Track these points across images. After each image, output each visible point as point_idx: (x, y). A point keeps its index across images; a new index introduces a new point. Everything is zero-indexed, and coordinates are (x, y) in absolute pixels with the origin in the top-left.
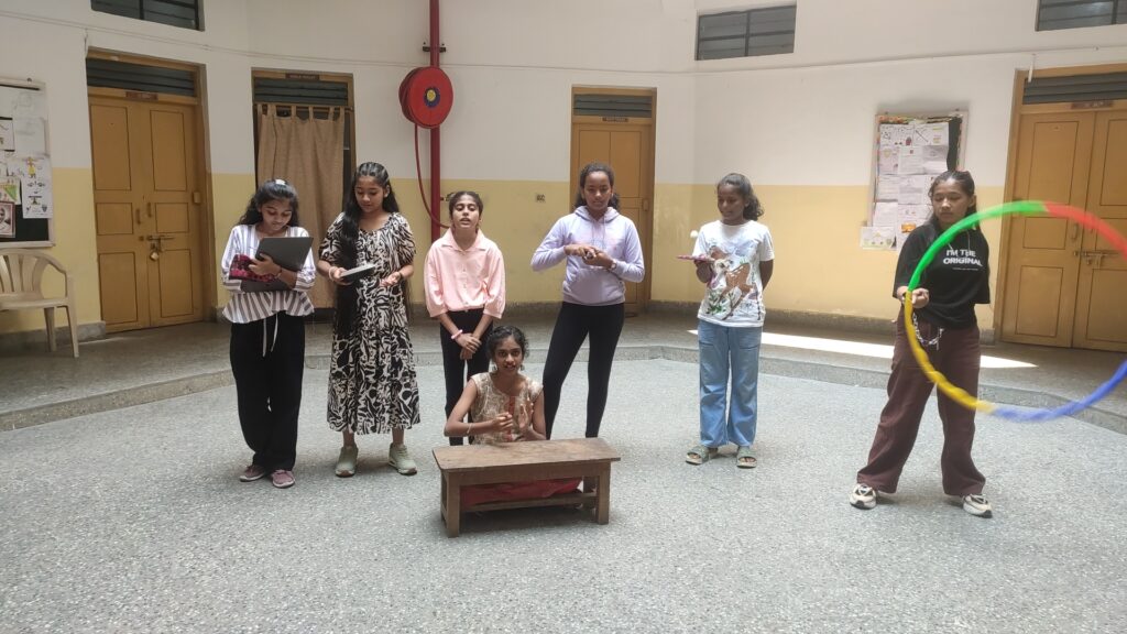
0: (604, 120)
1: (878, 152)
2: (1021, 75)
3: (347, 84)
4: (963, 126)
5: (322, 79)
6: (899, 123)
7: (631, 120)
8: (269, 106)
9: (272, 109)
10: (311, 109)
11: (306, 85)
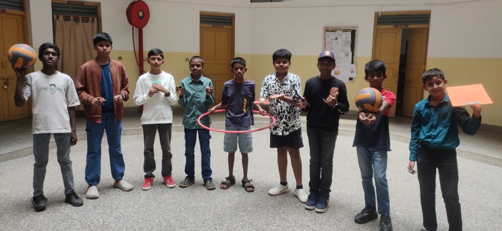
0: (213, 26)
1: (325, 43)
2: (377, 14)
3: (97, 7)
4: (356, 33)
5: (85, 4)
6: (332, 31)
7: (225, 26)
8: (60, 16)
9: (61, 18)
10: (80, 18)
11: (77, 7)
